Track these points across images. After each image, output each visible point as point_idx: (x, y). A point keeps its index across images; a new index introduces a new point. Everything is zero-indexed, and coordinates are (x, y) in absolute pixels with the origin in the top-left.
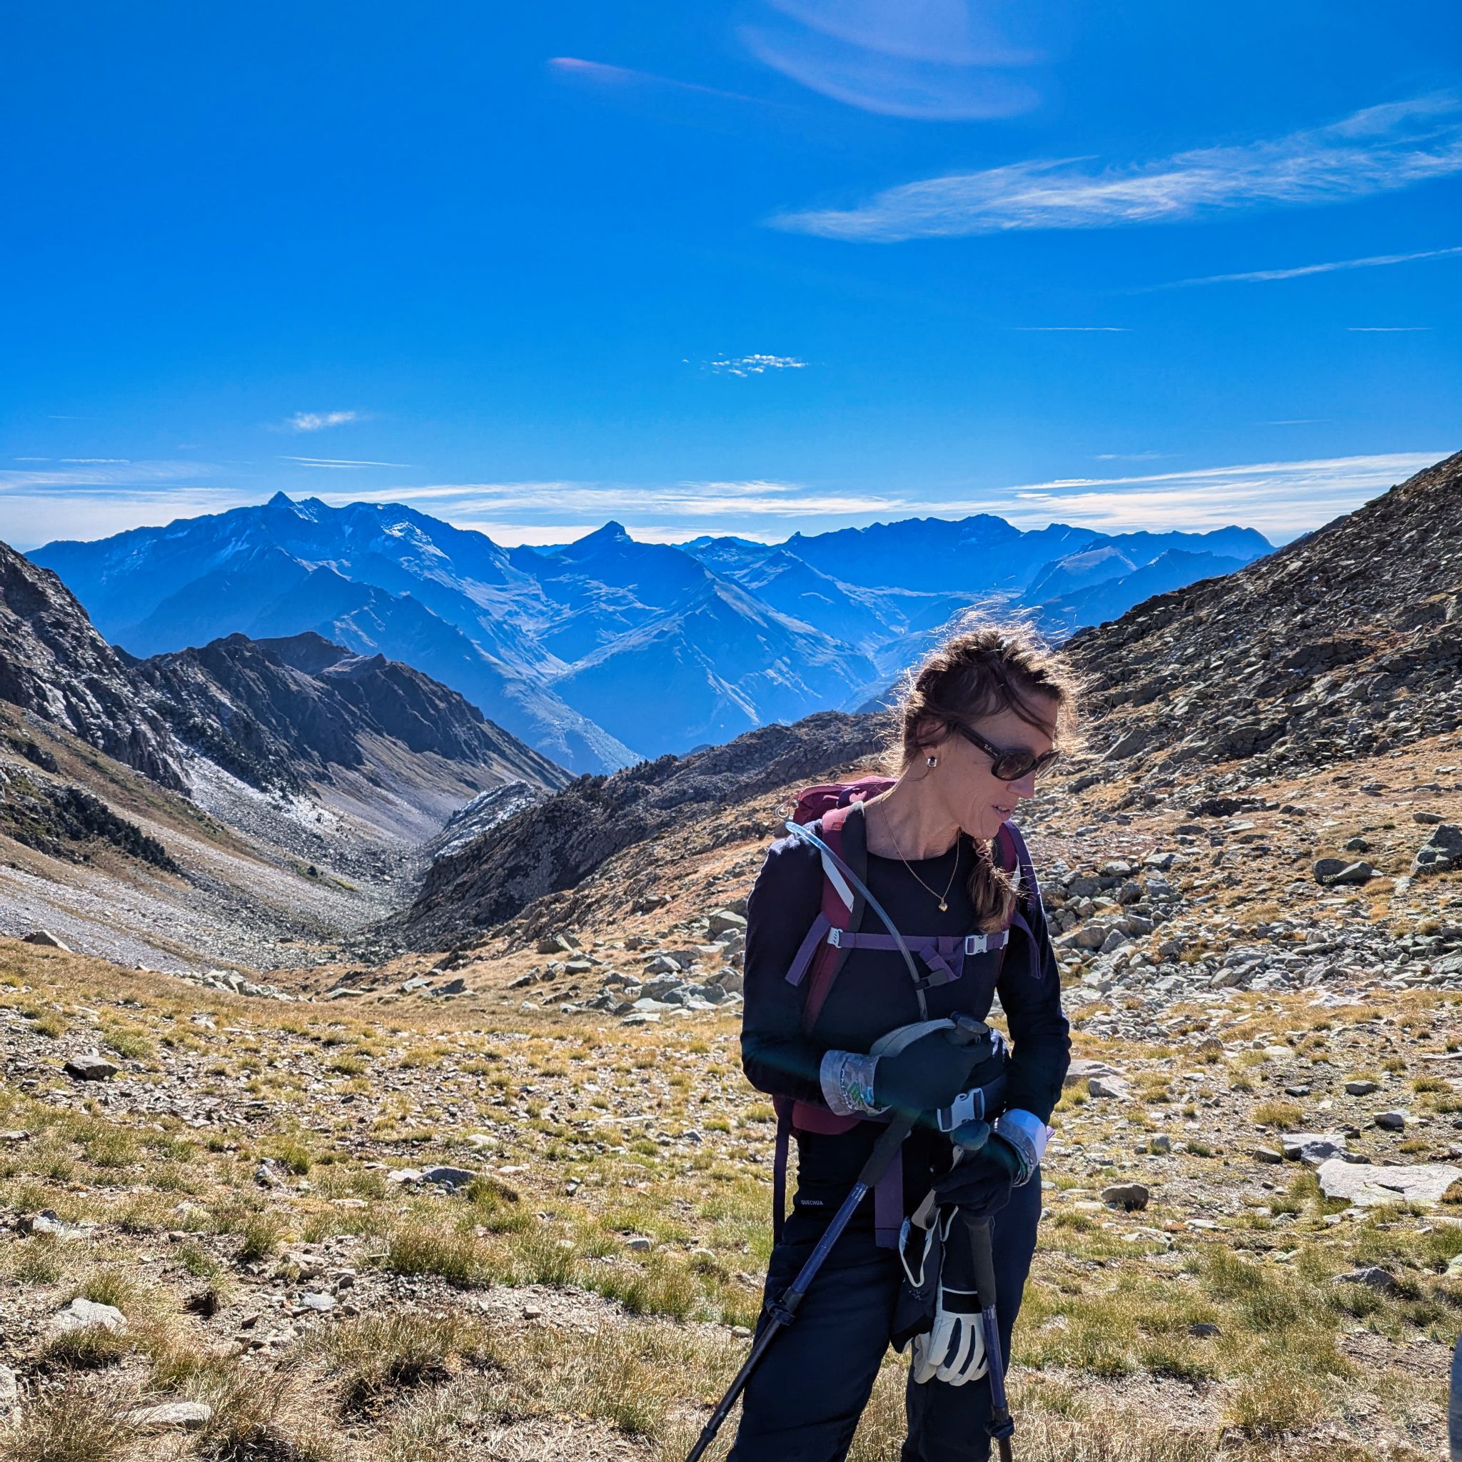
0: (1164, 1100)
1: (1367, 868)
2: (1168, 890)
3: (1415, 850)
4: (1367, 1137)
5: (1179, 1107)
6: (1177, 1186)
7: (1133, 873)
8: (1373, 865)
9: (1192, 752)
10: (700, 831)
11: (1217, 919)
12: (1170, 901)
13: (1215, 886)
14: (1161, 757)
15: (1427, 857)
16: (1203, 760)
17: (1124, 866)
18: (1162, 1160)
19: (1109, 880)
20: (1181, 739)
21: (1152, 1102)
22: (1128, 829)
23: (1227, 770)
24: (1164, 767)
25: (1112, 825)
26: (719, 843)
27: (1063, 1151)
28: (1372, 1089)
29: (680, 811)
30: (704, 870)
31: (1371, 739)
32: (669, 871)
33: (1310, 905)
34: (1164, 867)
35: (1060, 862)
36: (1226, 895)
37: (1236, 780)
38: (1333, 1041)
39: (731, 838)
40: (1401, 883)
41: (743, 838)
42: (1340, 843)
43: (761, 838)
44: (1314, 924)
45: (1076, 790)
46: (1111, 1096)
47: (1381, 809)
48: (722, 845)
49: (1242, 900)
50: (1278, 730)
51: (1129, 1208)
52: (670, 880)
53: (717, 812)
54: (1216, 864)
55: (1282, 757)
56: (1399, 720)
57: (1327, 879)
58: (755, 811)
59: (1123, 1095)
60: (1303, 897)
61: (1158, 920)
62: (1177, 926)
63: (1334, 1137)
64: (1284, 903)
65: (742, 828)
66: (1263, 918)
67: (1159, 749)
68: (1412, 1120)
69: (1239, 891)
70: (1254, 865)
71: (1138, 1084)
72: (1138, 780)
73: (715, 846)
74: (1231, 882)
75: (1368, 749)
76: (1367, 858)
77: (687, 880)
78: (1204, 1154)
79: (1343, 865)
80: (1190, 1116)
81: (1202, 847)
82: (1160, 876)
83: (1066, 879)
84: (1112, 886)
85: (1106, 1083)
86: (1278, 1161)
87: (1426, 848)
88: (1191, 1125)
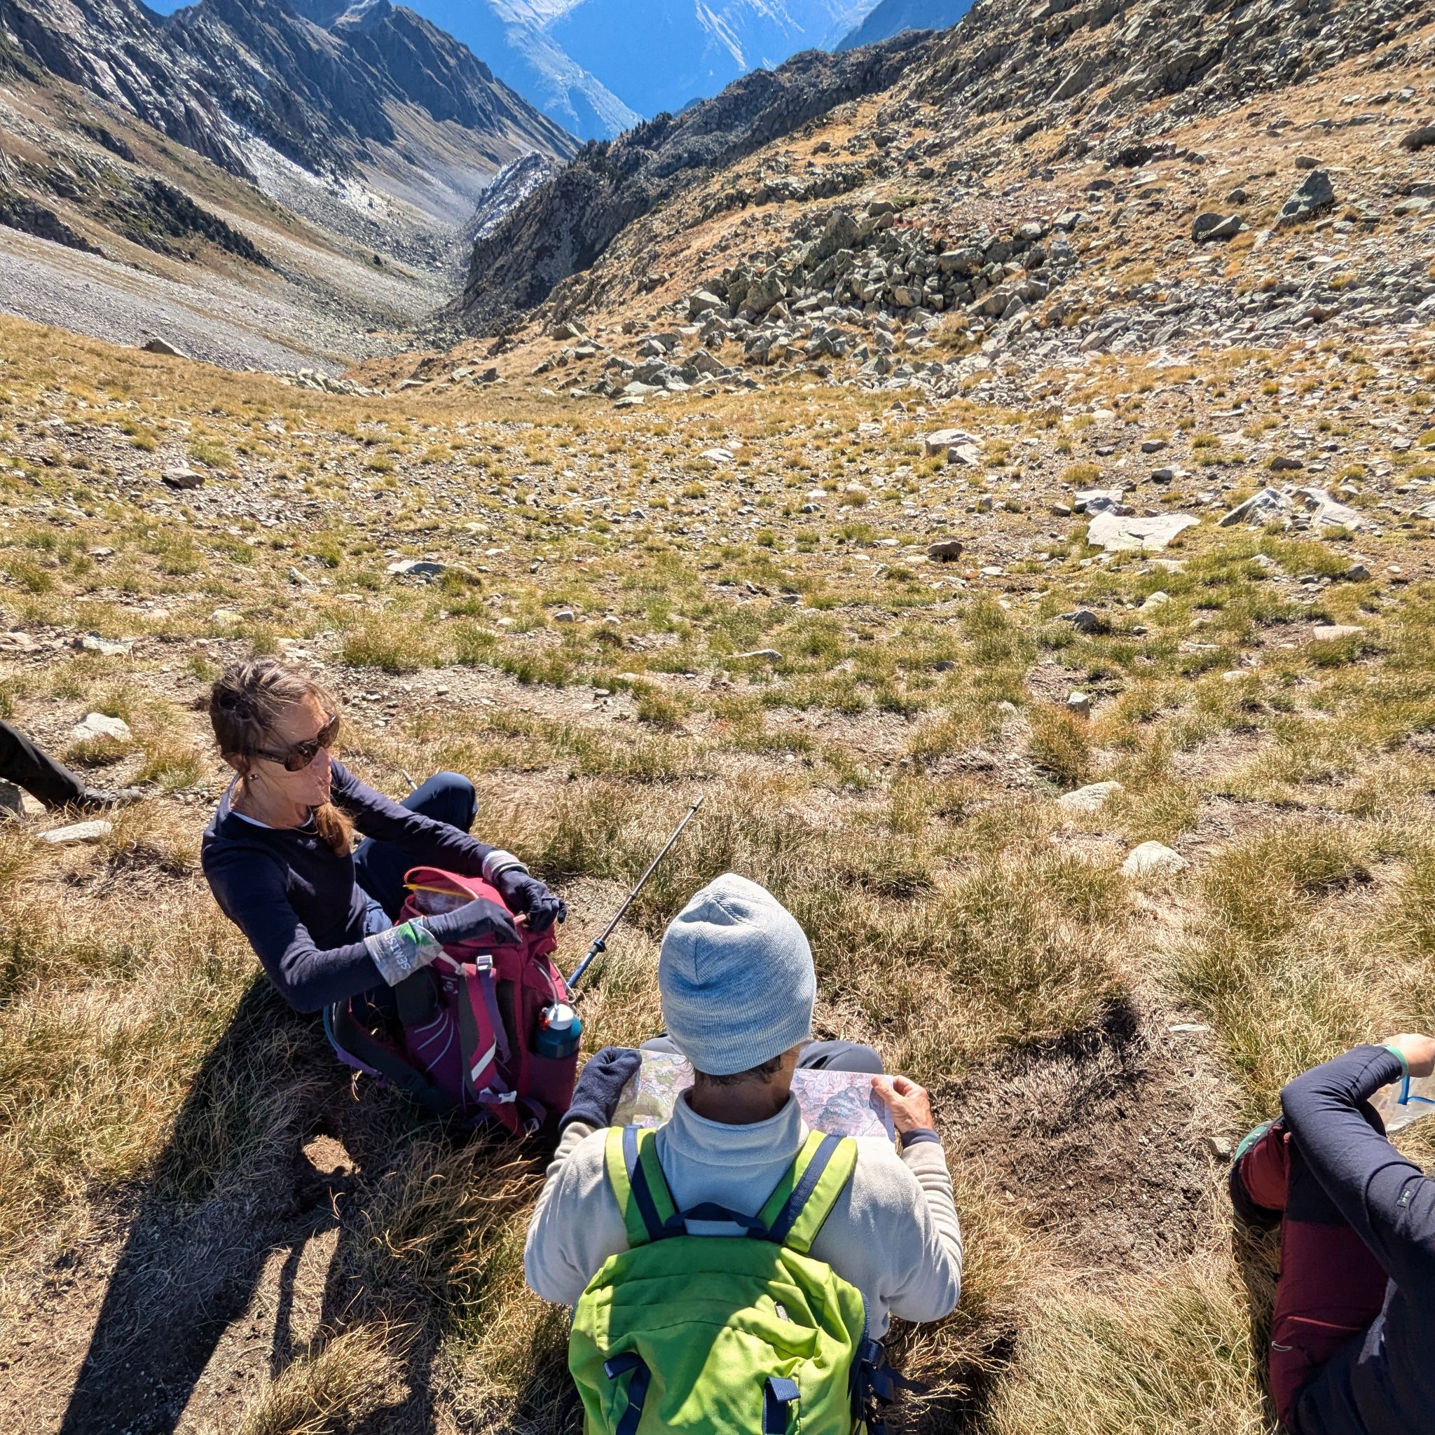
0: (1001, 463)
1: (1237, 222)
2: (1067, 253)
3: (1283, 199)
4: (1141, 491)
5: (1010, 470)
6: (987, 539)
7: (1043, 235)
8: (1243, 219)
9: (1131, 88)
10: (689, 202)
11: (1101, 282)
12: (1066, 265)
13: (1107, 247)
14: (1101, 95)
15: (1292, 207)
16: (1139, 97)
17: (1035, 228)
18: (983, 518)
19: (1022, 242)
20: (1124, 71)
21: (991, 466)
22: (1049, 185)
23: (1159, 109)
24: (1103, 108)
25: (1037, 182)
26: (709, 215)
27: (913, 513)
28: (1160, 447)
29: (676, 179)
30: (696, 244)
31: (1296, 62)
32: (666, 248)
33: (1179, 264)
34: (1069, 228)
35: (983, 226)
36: (1114, 256)
37: (1163, 119)
38: (1150, 401)
39: (718, 209)
40: (1261, 236)
41: (728, 208)
42: (1224, 194)
43: (743, 208)
44: (1177, 284)
45: (1020, 139)
46: (963, 461)
47: (1274, 151)
48: (711, 216)
49: (1126, 260)
50: (1216, 55)
51: (945, 560)
52: (667, 258)
53: (706, 179)
54: (1114, 222)
55: (1211, 90)
56: (1328, 37)
57: (1202, 235)
58: (739, 177)
59: (972, 461)
60: (1176, 256)
61: (1053, 285)
62: (1065, 292)
63: (1115, 493)
64: (1159, 262)
65: (727, 197)
66: (1136, 280)
67: (1102, 85)
68: (1179, 474)
69: (1126, 251)
70: (1145, 222)
71: (986, 450)
72: (1076, 124)
73: (705, 218)
74: (1122, 242)
75: (1288, 76)
76: (1241, 211)
77: (682, 255)
78: (1016, 511)
79: (1218, 219)
80: (1017, 477)
81: (1107, 204)
82: (1064, 236)
83: (985, 245)
84: (1022, 250)
85: (961, 452)
86: (1066, 514)
87: (1294, 197)
88: (1016, 486)
